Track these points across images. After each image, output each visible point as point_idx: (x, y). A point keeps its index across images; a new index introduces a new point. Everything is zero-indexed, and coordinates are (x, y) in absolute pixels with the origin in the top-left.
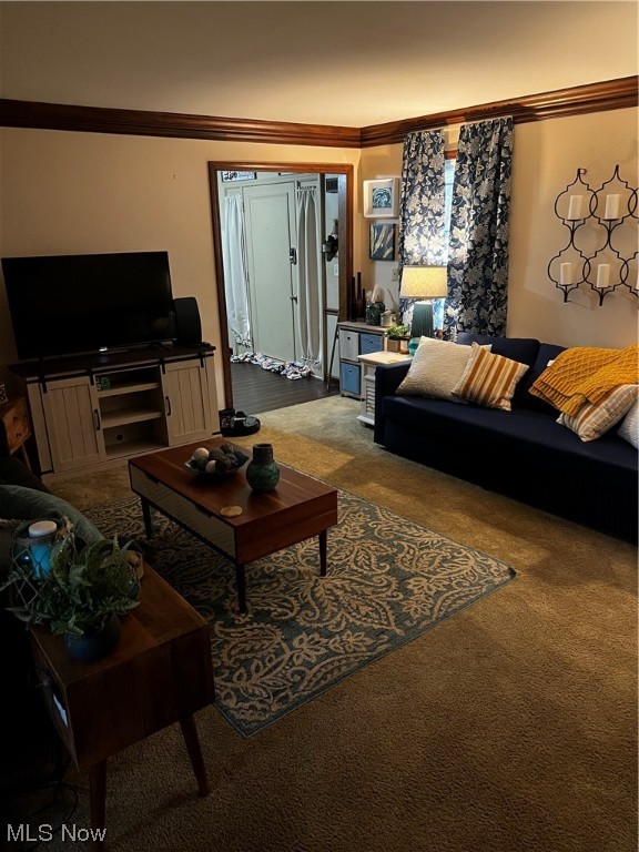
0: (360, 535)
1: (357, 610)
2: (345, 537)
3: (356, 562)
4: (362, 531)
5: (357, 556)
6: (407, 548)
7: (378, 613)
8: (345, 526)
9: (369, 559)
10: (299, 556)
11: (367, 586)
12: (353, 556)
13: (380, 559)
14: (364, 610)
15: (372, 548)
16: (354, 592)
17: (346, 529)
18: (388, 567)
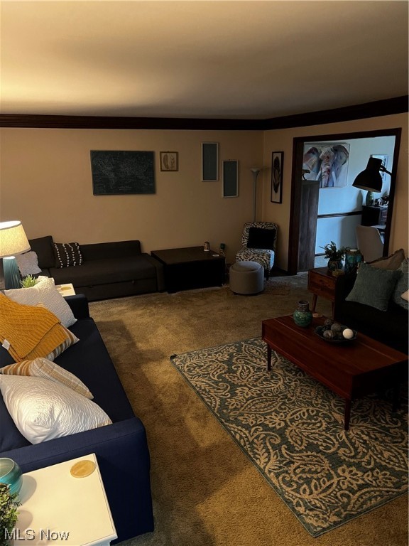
0: (240, 389)
1: (257, 351)
2: (250, 389)
3: (249, 372)
4: (237, 392)
5: (248, 375)
6: (216, 376)
7: (248, 350)
8: (247, 397)
9: (242, 372)
10: (282, 380)
11: (248, 360)
12: (250, 376)
13: (235, 372)
14: (254, 351)
15: (236, 379)
16: (256, 358)
17: (247, 394)
18: (233, 367)
